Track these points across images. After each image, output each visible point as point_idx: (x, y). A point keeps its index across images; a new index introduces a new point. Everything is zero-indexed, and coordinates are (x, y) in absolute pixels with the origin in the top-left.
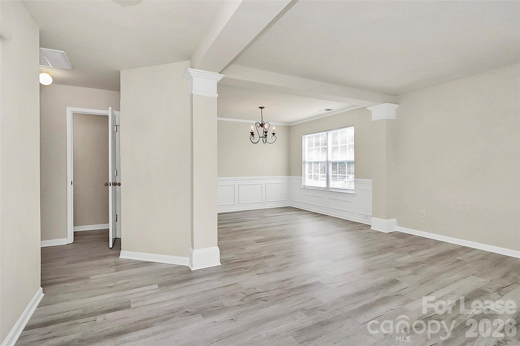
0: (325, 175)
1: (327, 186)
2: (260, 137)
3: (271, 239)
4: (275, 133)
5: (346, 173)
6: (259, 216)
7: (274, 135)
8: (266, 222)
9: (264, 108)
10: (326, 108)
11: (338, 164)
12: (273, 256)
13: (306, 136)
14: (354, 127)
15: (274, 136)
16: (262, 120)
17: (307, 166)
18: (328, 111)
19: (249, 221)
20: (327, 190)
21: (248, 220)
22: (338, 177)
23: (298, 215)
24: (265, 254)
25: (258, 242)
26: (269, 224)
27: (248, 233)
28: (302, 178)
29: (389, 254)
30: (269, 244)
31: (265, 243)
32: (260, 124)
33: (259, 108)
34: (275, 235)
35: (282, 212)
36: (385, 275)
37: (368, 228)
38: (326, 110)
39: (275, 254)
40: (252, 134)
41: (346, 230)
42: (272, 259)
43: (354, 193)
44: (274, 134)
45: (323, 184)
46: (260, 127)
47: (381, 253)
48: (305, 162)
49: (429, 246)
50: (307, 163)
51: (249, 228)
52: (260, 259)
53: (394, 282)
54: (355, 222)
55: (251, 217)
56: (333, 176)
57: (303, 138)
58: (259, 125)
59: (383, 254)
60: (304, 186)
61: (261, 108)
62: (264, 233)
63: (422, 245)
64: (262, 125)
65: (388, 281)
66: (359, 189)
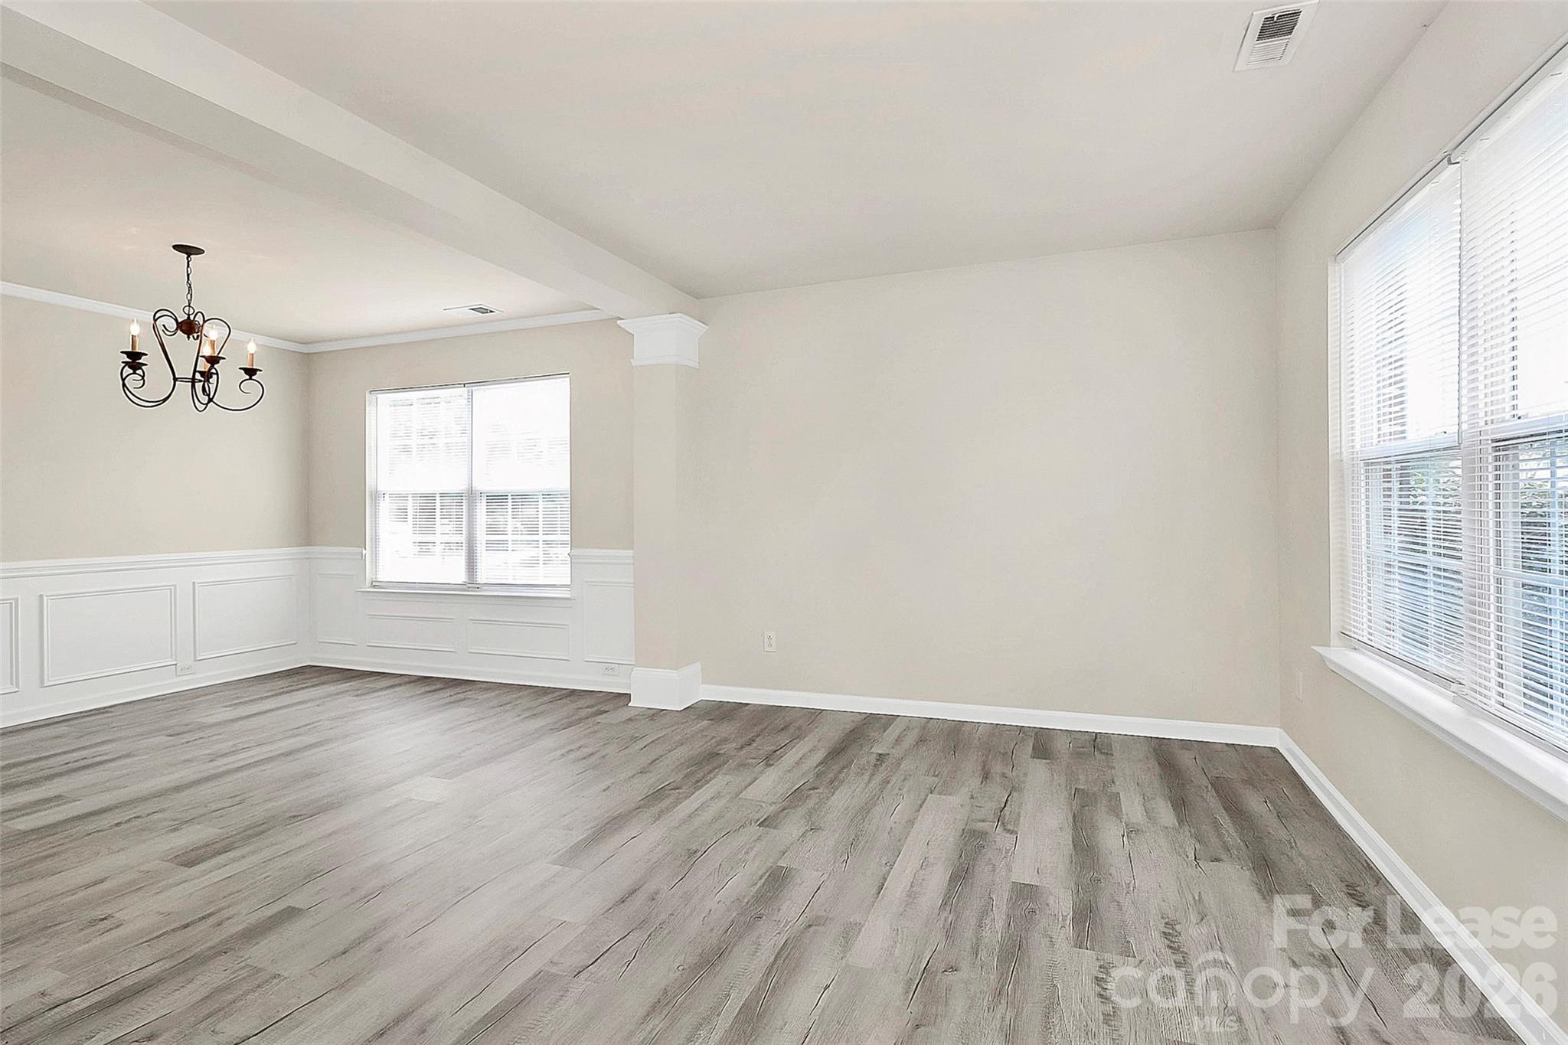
0: (463, 538)
1: (469, 579)
2: (175, 379)
3: (256, 831)
4: (254, 367)
5: (541, 529)
6: (167, 728)
7: (253, 377)
8: (209, 751)
9: (200, 251)
10: (476, 304)
11: (510, 501)
12: (291, 913)
13: (384, 399)
14: (568, 379)
15: (250, 379)
16: (189, 306)
17: (385, 507)
18: (481, 314)
19: (113, 764)
20: (470, 590)
21: (106, 758)
22: (510, 545)
23: (357, 696)
24: (245, 915)
25: (190, 859)
26: (231, 759)
27: (117, 825)
28: (364, 552)
29: (720, 782)
30: (254, 859)
31: (231, 855)
32: (180, 320)
33: (176, 247)
34: (270, 805)
35: (280, 694)
36: (745, 862)
37: (621, 704)
38: (472, 309)
39: (296, 900)
40: (134, 360)
41: (556, 723)
42: (293, 931)
43: (569, 596)
44: (251, 372)
45: (453, 571)
46: (179, 332)
47: (698, 785)
48: (377, 495)
49: (799, 728)
50: (387, 496)
51: (122, 795)
52: (223, 950)
53: (777, 880)
54: (574, 691)
55: (120, 738)
56: (488, 542)
57: (369, 404)
58: (172, 325)
59: (703, 786)
60: (374, 584)
61: (188, 251)
62: (214, 807)
63: (783, 729)
64: (188, 327)
65: (763, 881)
66: (586, 582)
